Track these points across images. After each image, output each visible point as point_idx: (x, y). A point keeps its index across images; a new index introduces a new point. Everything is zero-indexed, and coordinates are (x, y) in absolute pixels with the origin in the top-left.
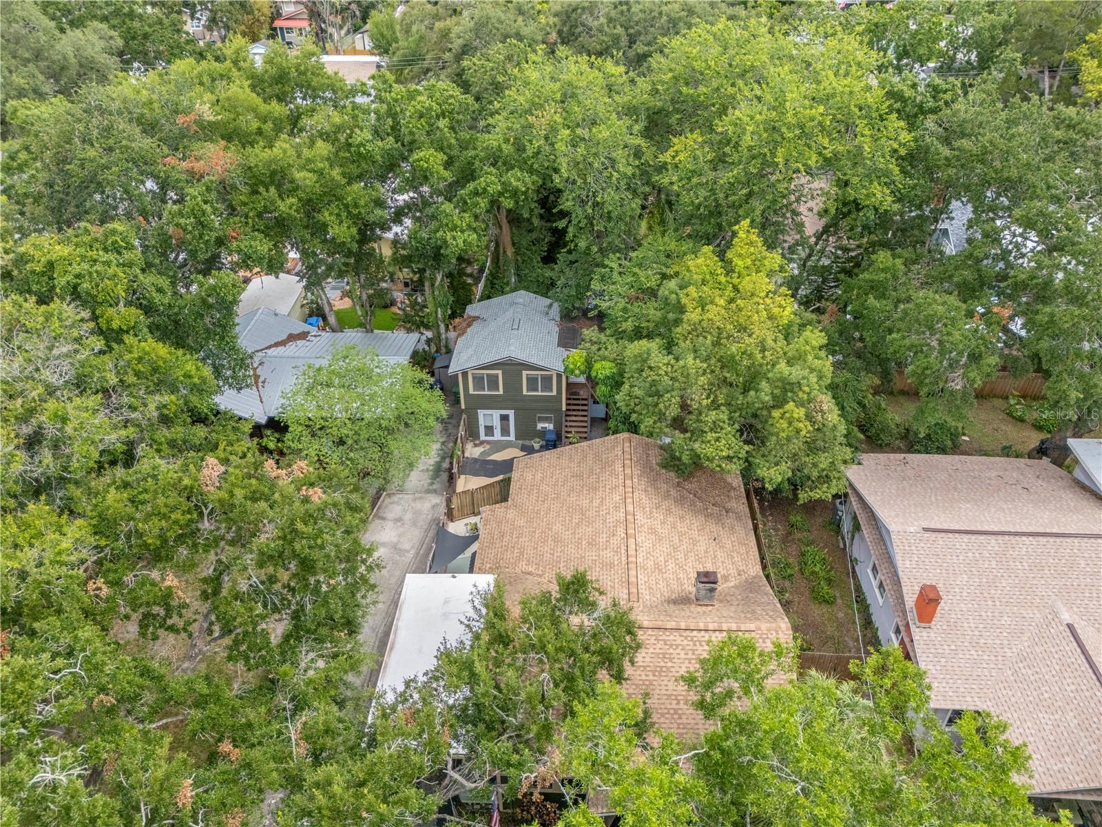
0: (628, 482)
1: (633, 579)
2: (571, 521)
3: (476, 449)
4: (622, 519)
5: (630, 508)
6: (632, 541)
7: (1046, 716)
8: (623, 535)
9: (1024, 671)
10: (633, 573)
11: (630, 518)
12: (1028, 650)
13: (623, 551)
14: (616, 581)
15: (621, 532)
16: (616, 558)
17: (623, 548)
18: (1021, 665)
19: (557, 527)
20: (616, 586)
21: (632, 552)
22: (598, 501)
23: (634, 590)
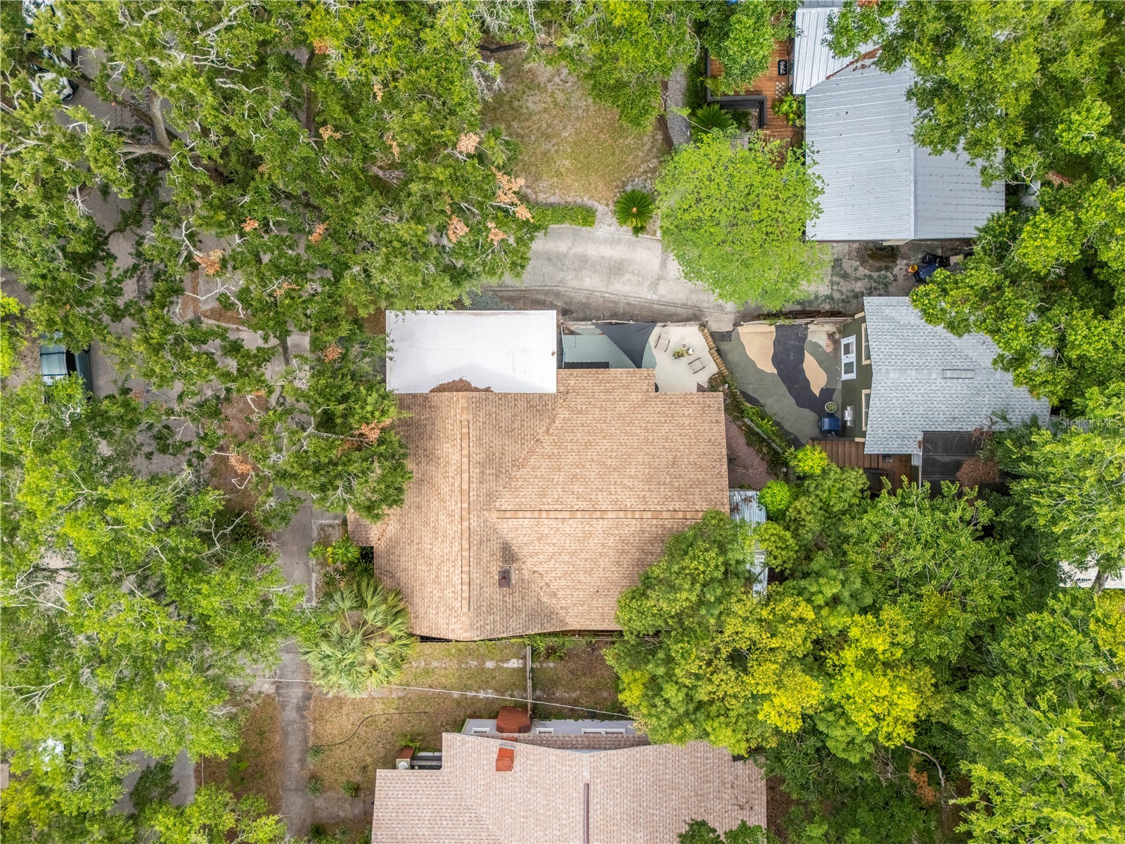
0: (649, 515)
1: (520, 514)
2: (610, 457)
3: (825, 337)
4: (598, 507)
5: (610, 515)
6: (567, 515)
7: (428, 815)
8: (576, 507)
9: (468, 815)
10: (528, 515)
11: (598, 514)
12: (485, 826)
13: (556, 507)
14: (523, 500)
15: (583, 505)
16: (549, 500)
17: (560, 507)
18: (473, 815)
19: (605, 444)
20: (517, 500)
21: (552, 514)
22: (630, 484)
23: (508, 515)
